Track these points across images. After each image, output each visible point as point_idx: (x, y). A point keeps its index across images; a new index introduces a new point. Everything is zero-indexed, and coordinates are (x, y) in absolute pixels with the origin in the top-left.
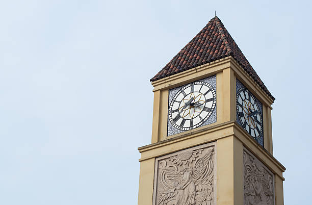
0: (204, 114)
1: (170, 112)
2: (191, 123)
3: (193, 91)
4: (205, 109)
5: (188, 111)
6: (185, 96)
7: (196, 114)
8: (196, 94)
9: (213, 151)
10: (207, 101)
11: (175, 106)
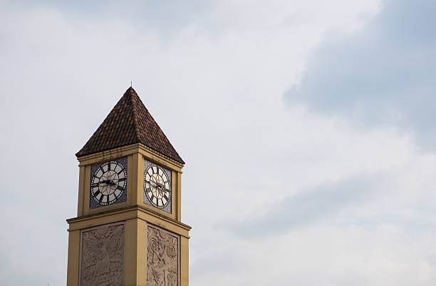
0: (118, 192)
1: (92, 186)
2: (108, 199)
3: (109, 169)
4: (119, 188)
5: (105, 188)
6: (104, 173)
7: (112, 191)
8: (112, 172)
9: (123, 229)
10: (120, 180)
11: (96, 181)
